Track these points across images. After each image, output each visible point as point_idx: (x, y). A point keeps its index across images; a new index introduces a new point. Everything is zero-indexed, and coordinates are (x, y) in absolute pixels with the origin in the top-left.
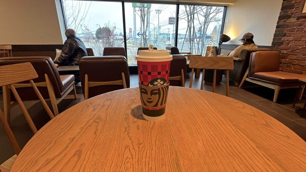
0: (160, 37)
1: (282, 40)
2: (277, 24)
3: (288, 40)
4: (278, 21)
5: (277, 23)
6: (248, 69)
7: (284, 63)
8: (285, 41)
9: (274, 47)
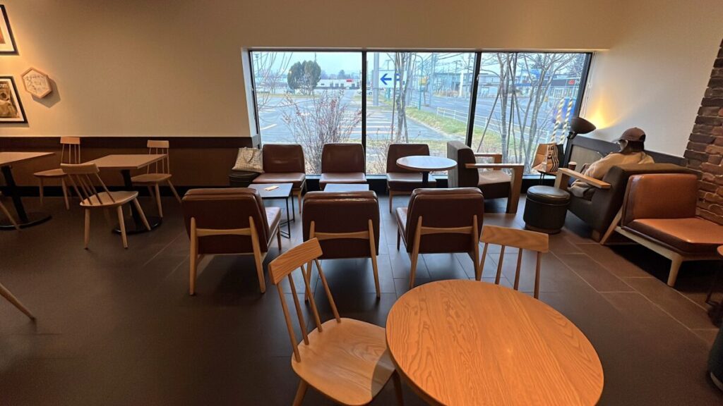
0: (435, 82)
1: (707, 151)
2: (698, 113)
3: (718, 153)
4: (700, 108)
5: (699, 111)
6: (621, 209)
7: (706, 201)
8: (712, 154)
9: (689, 163)
